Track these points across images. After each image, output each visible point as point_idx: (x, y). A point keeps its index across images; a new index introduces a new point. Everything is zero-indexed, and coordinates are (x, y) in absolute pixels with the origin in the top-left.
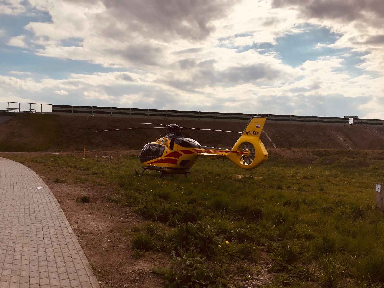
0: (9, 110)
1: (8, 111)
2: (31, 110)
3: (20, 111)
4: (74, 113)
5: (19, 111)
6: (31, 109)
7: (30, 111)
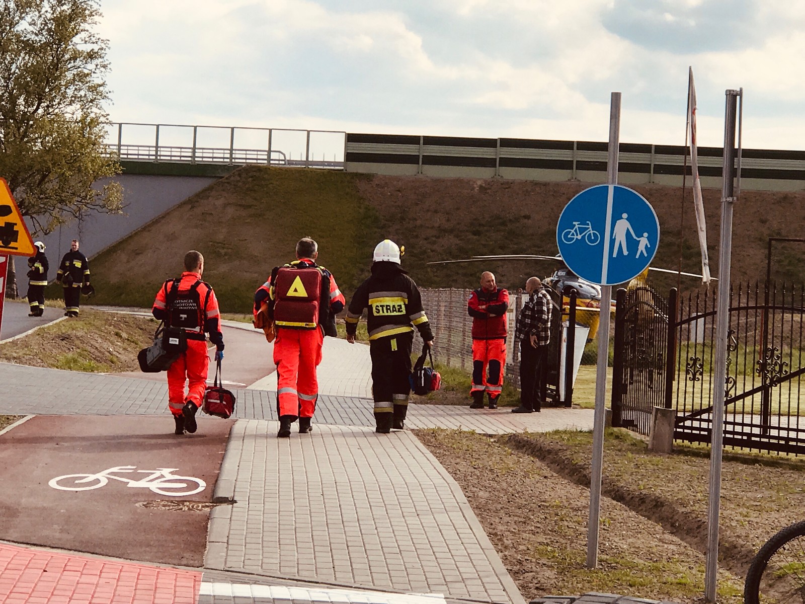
0: (197, 155)
1: (194, 157)
2: (269, 155)
3: (234, 156)
4: (426, 167)
5: (231, 158)
6: (269, 151)
7: (266, 157)
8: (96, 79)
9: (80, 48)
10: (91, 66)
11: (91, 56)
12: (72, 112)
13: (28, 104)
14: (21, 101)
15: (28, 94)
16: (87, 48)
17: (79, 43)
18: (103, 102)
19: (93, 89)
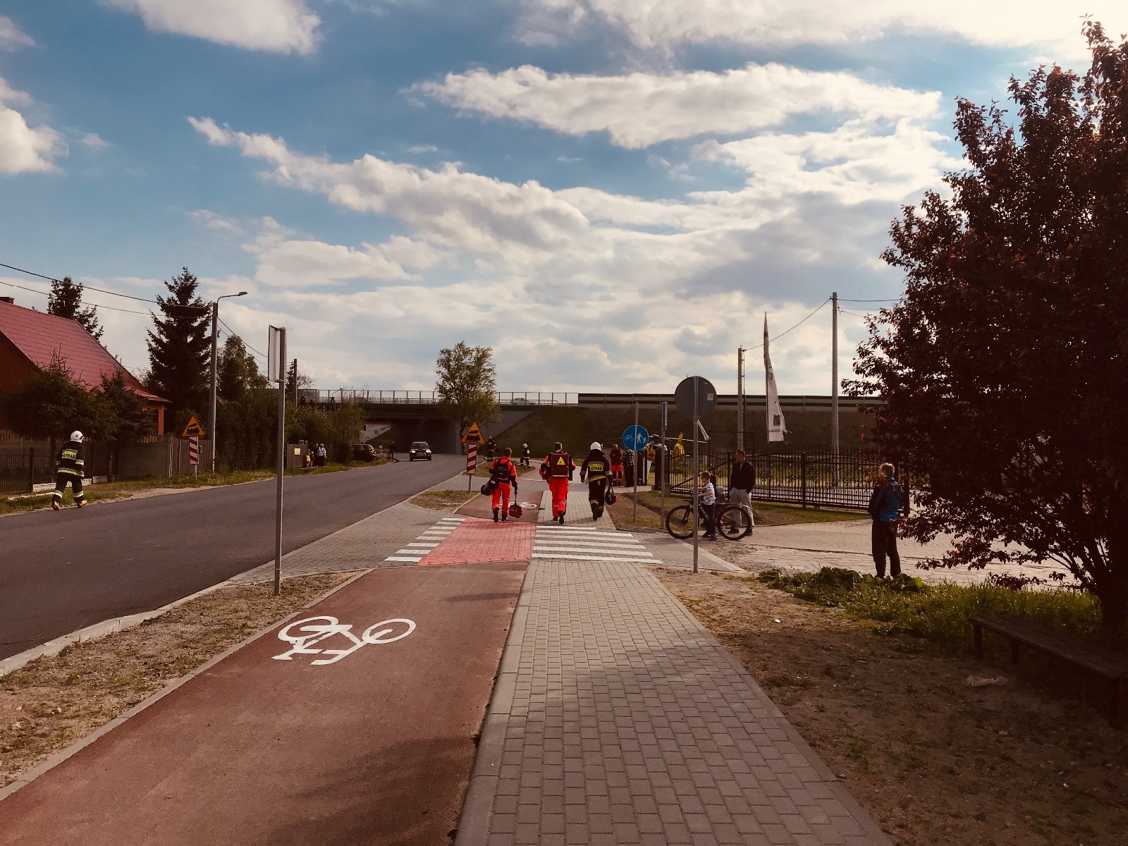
1: (526, 403)
2: (552, 402)
4: (607, 405)
5: (539, 403)
8: (491, 378)
9: (486, 368)
10: (490, 374)
11: (490, 370)
12: (484, 390)
13: (468, 388)
14: (466, 386)
15: (468, 384)
16: (488, 368)
17: (485, 366)
18: (494, 386)
19: (491, 381)
